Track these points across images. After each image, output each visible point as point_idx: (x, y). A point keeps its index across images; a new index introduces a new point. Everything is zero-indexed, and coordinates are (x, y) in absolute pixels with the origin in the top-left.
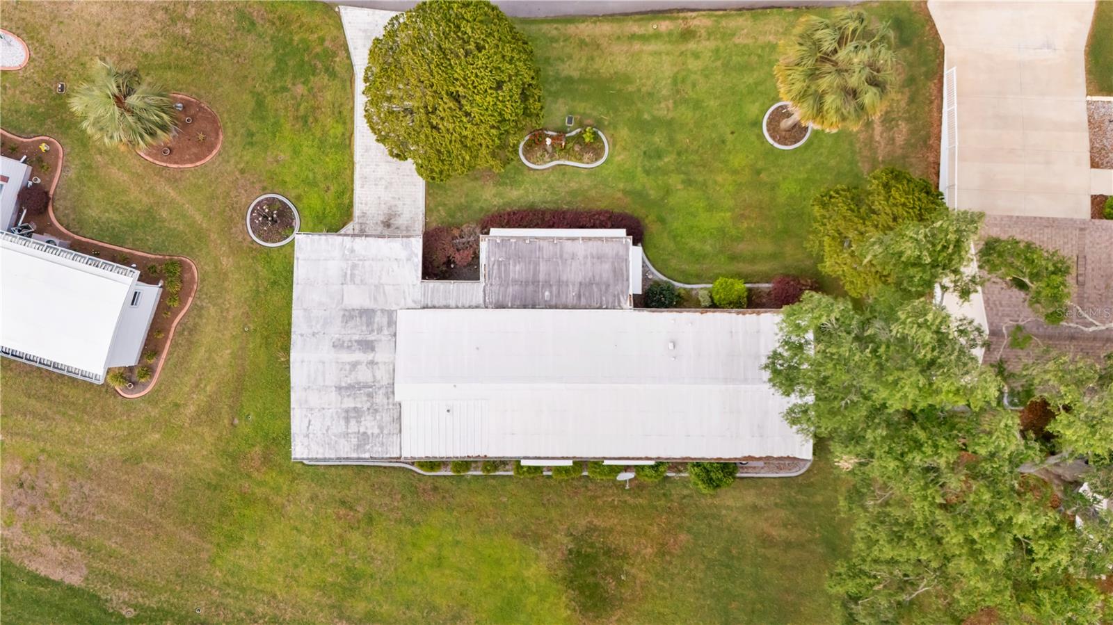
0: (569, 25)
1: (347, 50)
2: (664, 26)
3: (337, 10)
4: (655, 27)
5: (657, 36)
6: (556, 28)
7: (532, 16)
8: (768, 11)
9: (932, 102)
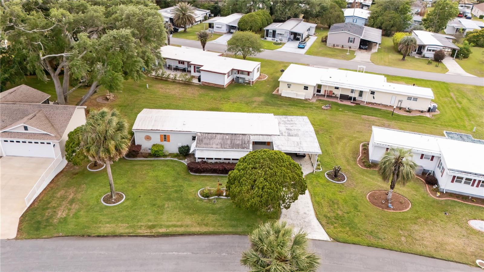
0: (213, 231)
1: (322, 225)
2: (163, 230)
3: (332, 239)
4: (168, 230)
5: (168, 227)
6: (219, 230)
7: (231, 236)
8: (106, 235)
9: (40, 200)
